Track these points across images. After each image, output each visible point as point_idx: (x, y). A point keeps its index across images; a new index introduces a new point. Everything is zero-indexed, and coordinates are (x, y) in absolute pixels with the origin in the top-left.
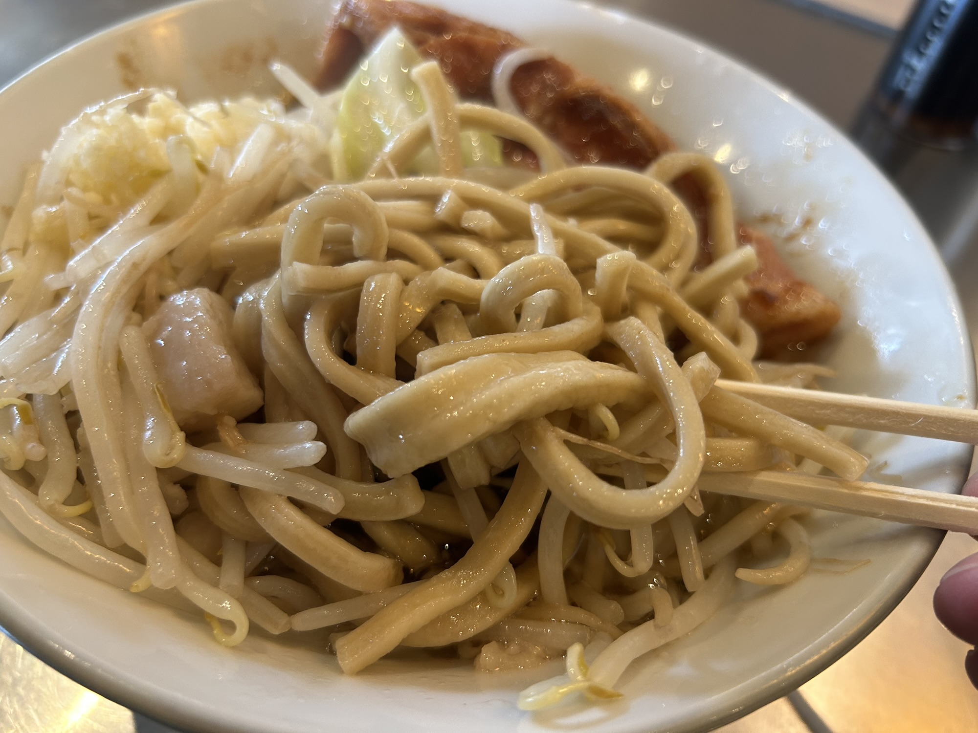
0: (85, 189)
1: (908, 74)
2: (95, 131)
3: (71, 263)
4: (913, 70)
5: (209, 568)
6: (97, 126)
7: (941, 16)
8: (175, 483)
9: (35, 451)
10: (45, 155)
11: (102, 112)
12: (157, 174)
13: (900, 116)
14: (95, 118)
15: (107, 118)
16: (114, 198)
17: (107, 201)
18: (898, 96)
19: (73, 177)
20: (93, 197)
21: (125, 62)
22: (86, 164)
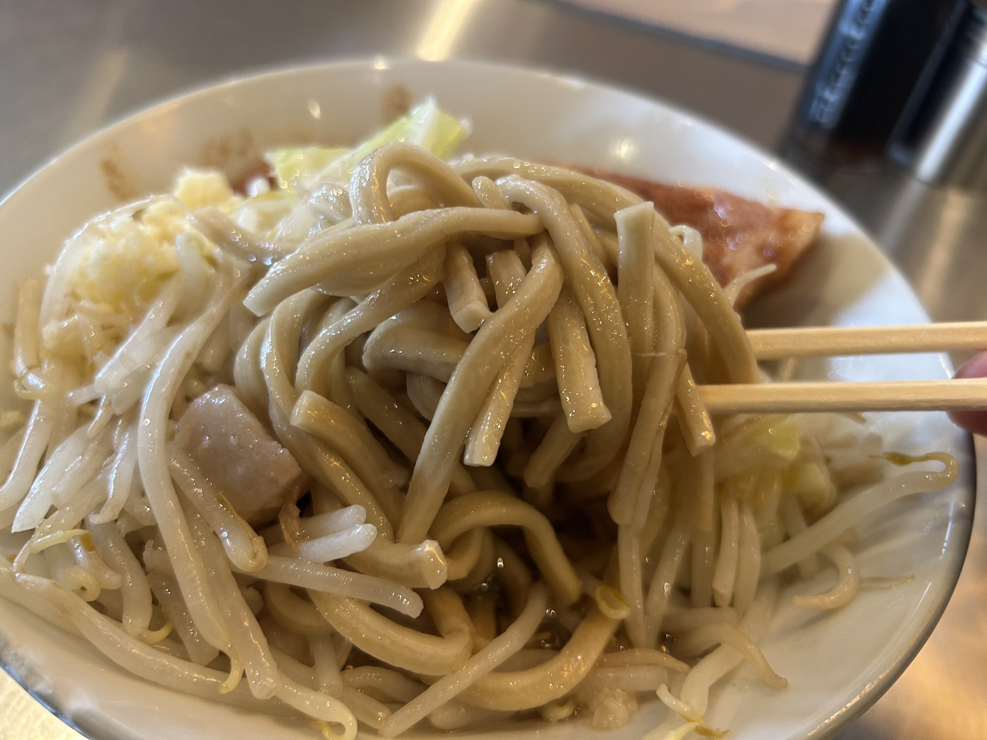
0: (94, 300)
1: (822, 106)
2: (101, 242)
3: (99, 376)
4: (825, 102)
5: (302, 670)
6: (102, 235)
7: (848, 51)
8: (248, 587)
9: (111, 580)
10: (49, 270)
11: (108, 220)
12: (166, 276)
13: (818, 144)
14: (101, 226)
15: (113, 225)
16: (123, 306)
17: (118, 311)
18: (815, 126)
19: (80, 291)
20: (104, 308)
21: (109, 168)
22: (93, 276)
